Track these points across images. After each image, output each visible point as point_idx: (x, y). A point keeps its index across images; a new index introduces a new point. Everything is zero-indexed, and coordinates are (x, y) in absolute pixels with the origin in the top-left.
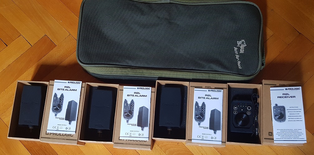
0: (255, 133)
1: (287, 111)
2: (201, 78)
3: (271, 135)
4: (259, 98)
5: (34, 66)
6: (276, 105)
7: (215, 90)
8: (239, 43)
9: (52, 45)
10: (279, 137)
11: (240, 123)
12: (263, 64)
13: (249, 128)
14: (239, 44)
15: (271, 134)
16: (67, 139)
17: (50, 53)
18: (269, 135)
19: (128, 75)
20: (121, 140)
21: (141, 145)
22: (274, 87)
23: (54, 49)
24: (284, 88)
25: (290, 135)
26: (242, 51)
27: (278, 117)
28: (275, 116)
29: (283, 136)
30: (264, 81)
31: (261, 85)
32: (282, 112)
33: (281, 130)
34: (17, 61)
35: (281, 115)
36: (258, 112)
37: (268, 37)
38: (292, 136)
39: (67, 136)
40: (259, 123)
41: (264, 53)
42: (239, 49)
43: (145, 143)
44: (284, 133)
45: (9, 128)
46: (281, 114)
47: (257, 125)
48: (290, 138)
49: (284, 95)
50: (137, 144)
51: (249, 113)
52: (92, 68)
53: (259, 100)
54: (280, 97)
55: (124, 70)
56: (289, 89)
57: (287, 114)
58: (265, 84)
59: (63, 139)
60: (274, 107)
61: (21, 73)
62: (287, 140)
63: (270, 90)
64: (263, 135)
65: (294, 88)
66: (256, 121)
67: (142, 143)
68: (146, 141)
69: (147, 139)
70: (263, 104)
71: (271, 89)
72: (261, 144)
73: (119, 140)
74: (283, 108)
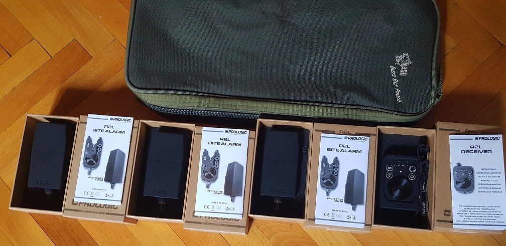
0: (421, 211)
1: (476, 176)
2: (333, 116)
3: (449, 215)
4: (429, 152)
5: (55, 90)
6: (459, 164)
7: (356, 137)
8: (399, 58)
9: (85, 57)
10: (462, 219)
11: (397, 193)
12: (438, 96)
13: (412, 202)
14: (398, 61)
15: (448, 213)
16: (107, 214)
17: (81, 69)
18: (445, 215)
19: (210, 109)
20: (197, 216)
21: (229, 226)
22: (456, 134)
23: (89, 63)
24: (473, 137)
25: (481, 215)
26: (403, 73)
27: (460, 185)
28: (457, 183)
29: (469, 218)
30: (439, 125)
31: (435, 130)
32: (469, 177)
33: (465, 207)
34: (27, 81)
35: (466, 183)
36: (427, 176)
37: (447, 50)
38: (485, 218)
39: (107, 208)
40: (429, 194)
41: (440, 76)
42: (398, 68)
43: (236, 223)
44: (470, 213)
45: (12, 192)
46: (466, 179)
47: (424, 197)
48: (481, 220)
49: (472, 149)
50: (223, 225)
51: (411, 178)
52: (151, 95)
53: (429, 156)
54: (466, 152)
55: (204, 101)
56: (482, 138)
57: (477, 180)
58: (440, 129)
59: (101, 213)
60: (455, 169)
61: (33, 101)
62: (475, 225)
63: (448, 140)
64: (435, 214)
65: (489, 136)
66: (423, 190)
67: (232, 223)
68: (239, 220)
69: (240, 217)
70: (437, 162)
71: (451, 137)
72: (430, 229)
73: (194, 216)
74: (471, 170)
